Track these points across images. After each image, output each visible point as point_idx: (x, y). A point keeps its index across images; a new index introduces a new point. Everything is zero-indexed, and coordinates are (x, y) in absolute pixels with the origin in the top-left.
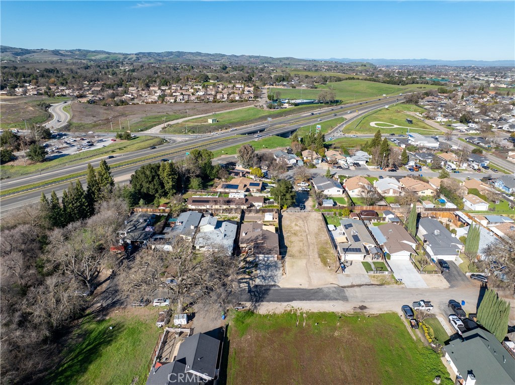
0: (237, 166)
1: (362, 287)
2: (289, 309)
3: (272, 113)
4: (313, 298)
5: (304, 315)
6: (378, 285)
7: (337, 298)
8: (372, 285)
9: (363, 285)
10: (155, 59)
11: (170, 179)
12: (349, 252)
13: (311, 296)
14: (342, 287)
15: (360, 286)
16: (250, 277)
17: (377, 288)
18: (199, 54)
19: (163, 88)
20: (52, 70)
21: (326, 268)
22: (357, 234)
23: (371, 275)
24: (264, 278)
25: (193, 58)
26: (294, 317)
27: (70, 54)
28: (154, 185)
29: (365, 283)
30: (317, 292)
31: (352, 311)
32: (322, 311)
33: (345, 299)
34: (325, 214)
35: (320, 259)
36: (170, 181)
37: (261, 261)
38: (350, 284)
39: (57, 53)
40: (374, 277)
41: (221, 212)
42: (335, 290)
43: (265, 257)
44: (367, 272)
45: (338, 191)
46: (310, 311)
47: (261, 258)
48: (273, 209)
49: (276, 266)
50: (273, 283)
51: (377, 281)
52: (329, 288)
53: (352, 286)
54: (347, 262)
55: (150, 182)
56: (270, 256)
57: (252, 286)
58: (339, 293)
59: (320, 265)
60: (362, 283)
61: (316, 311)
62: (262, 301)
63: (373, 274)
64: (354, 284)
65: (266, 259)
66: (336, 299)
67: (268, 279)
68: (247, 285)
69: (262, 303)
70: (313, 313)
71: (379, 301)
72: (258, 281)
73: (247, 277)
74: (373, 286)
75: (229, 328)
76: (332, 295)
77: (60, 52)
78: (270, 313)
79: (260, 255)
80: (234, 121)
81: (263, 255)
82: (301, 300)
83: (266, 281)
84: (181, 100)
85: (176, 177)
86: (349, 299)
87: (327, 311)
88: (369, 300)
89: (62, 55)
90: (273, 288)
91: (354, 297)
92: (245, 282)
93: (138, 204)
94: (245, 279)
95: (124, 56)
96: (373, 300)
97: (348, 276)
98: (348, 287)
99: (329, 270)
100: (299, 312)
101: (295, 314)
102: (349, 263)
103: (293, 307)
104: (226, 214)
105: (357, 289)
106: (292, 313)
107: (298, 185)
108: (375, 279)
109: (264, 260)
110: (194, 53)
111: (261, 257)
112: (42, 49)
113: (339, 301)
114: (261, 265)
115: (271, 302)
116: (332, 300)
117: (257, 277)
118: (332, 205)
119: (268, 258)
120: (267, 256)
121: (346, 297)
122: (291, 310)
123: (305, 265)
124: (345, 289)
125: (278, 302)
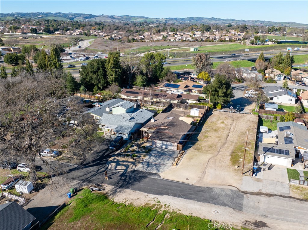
0: (193, 75)
1: (272, 198)
2: (152, 203)
3: (253, 47)
4: (193, 196)
5: (167, 215)
6: (299, 199)
7: (227, 203)
8: (290, 197)
9: (276, 195)
10: (179, 22)
11: (113, 71)
12: (271, 153)
13: (190, 194)
14: (243, 192)
15: (270, 195)
16: (134, 161)
17: (297, 203)
18: (214, 19)
19: (170, 34)
20: (100, 24)
21: (233, 167)
22: (291, 136)
23: (293, 185)
24: (148, 164)
25: (208, 22)
26: (152, 214)
27: (120, 18)
28: (98, 75)
29: (279, 194)
30: (203, 191)
31: (241, 225)
32: (194, 215)
33: (239, 207)
34: (263, 117)
35: (230, 157)
36: (113, 73)
37: (157, 148)
38: (256, 190)
39: (111, 17)
40: (298, 188)
41: (150, 104)
42: (230, 193)
43: (163, 144)
44: (290, 181)
45: (289, 100)
46: (178, 212)
47: (158, 145)
48: (203, 107)
49: (171, 155)
50: (155, 171)
51: (301, 194)
52: (223, 190)
53: (259, 194)
54: (265, 165)
55: (95, 73)
56: (168, 143)
57: (129, 170)
58: (233, 199)
59: (227, 163)
60: (276, 193)
61: (185, 213)
62: (128, 188)
63: (297, 185)
64: (263, 191)
65: (164, 147)
66: (224, 205)
67: (152, 167)
68: (125, 168)
69: (125, 190)
70: (181, 215)
71: (291, 221)
72: (139, 167)
73: (131, 160)
74: (292, 199)
75: (65, 209)
76: (221, 198)
77: (114, 17)
78: (127, 203)
79: (158, 141)
80: (214, 51)
81: (161, 142)
82: (174, 196)
83: (149, 169)
84: (179, 40)
85: (120, 71)
86: (245, 209)
87: (202, 217)
88: (275, 216)
89: (115, 18)
90: (152, 177)
91: (253, 208)
92: (125, 165)
93: (79, 90)
94: (127, 161)
95: (156, 20)
96: (283, 217)
97: (258, 180)
98: (252, 193)
99: (235, 170)
100: (163, 209)
101: (156, 211)
102: (268, 166)
103: (159, 202)
104: (154, 107)
105: (263, 198)
106: (154, 209)
107: (247, 92)
108: (299, 192)
109: (162, 148)
110: (210, 18)
111: (159, 143)
112: (103, 15)
113: (227, 208)
114: (154, 152)
115: (137, 191)
116: (218, 204)
117: (142, 163)
118: (275, 110)
119: (166, 145)
120: (165, 143)
121: (242, 205)
122: (154, 206)
123: (207, 160)
124: (245, 196)
125: (146, 192)
